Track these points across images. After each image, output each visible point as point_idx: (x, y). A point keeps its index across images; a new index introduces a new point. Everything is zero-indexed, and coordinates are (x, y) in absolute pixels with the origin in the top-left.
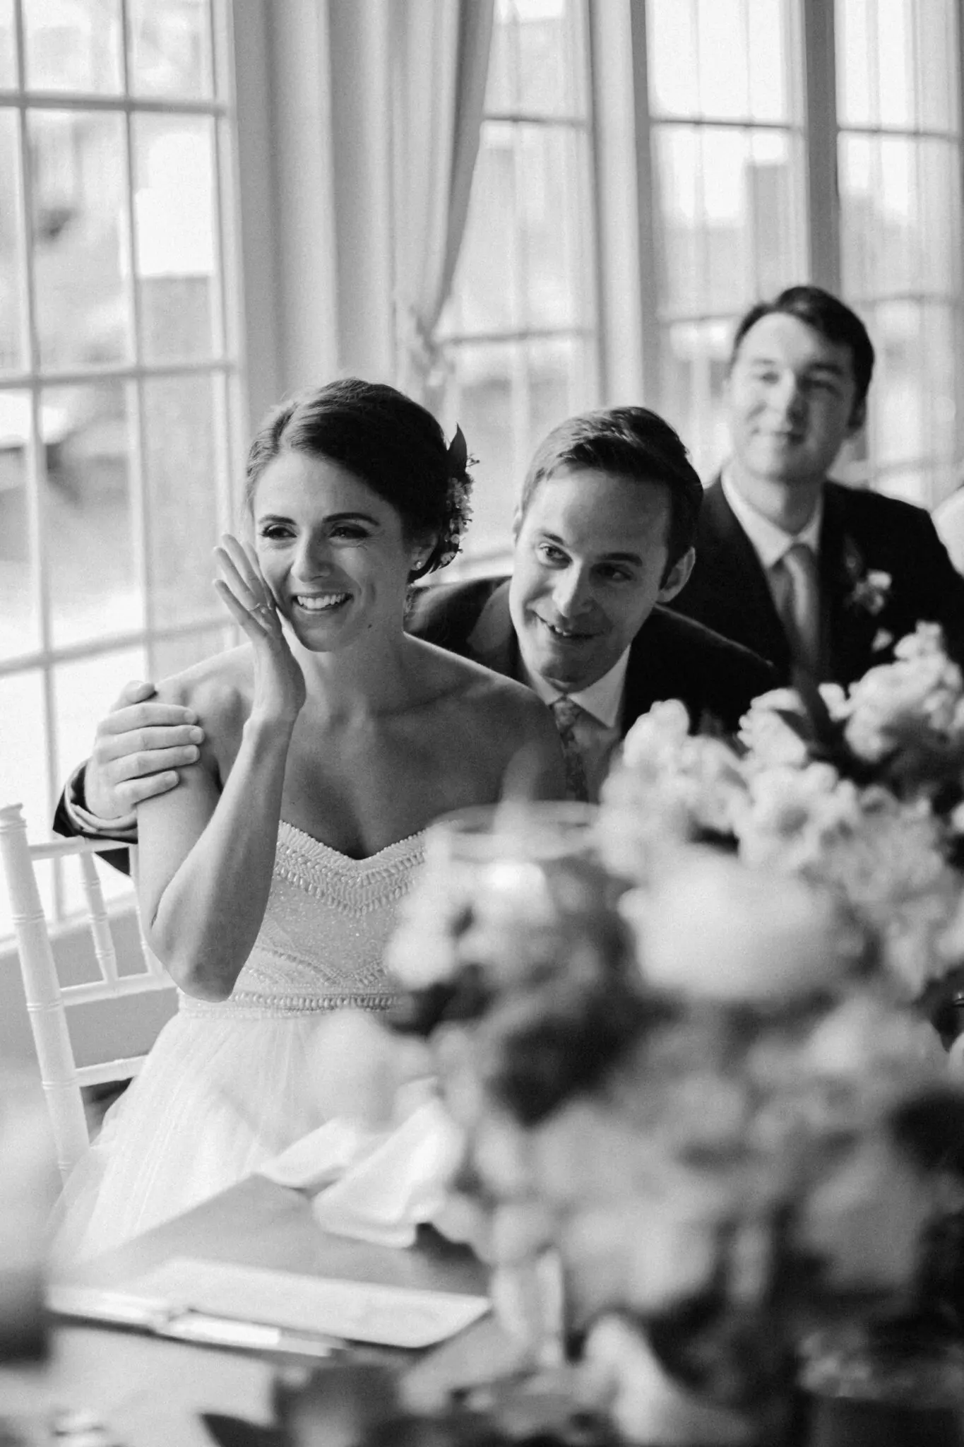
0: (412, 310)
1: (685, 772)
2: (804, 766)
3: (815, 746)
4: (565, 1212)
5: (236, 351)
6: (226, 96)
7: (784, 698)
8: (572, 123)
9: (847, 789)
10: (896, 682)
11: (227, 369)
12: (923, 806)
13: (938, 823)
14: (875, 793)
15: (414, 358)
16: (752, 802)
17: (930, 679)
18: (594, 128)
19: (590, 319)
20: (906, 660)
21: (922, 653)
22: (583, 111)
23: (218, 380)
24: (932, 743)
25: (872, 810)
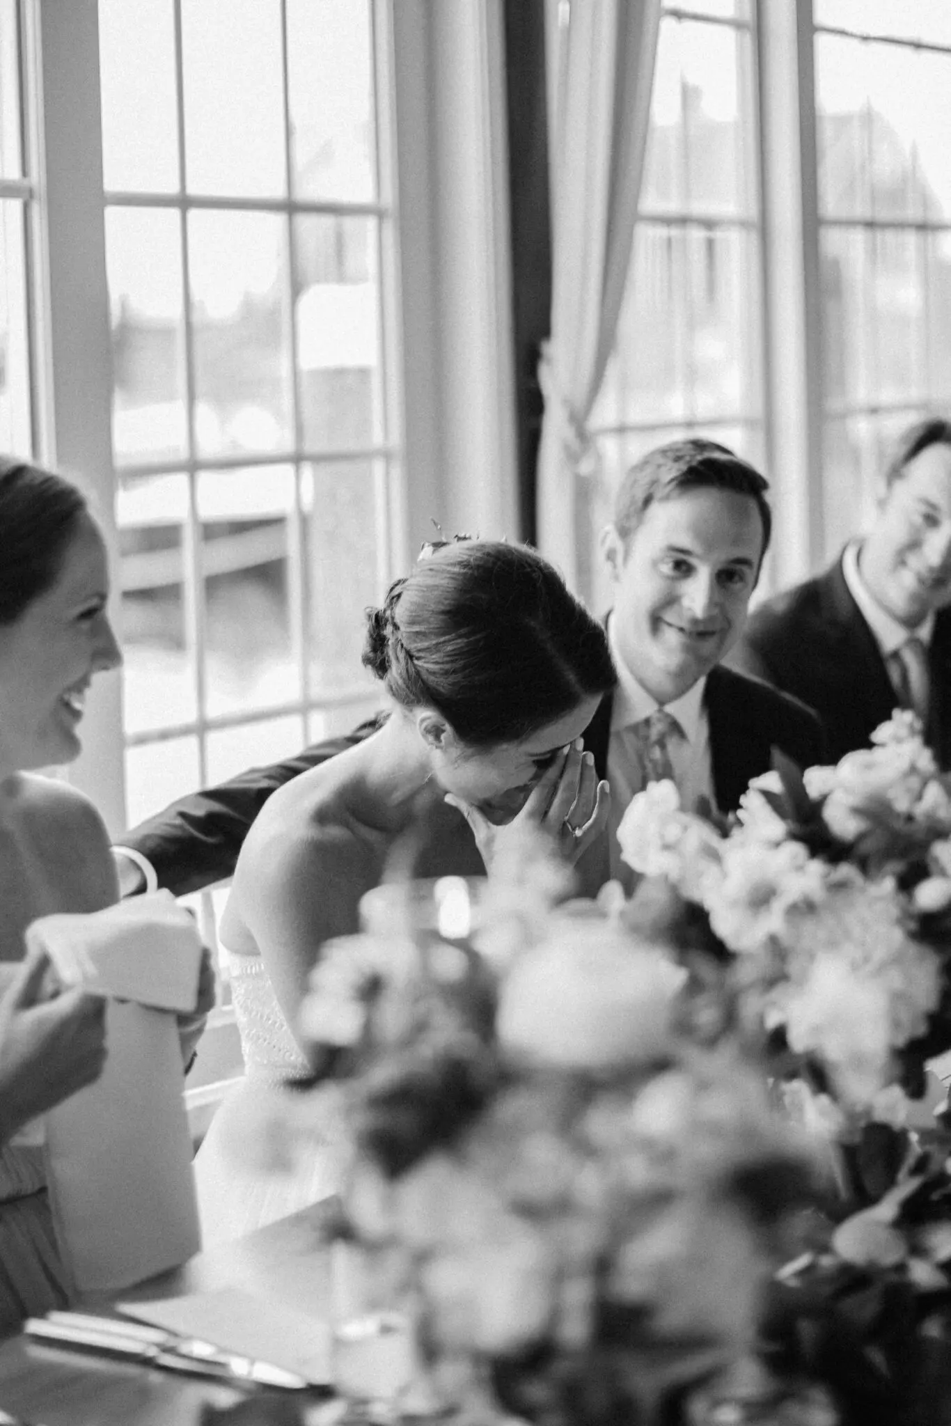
0: (566, 402)
1: (667, 847)
2: (777, 845)
3: (794, 826)
4: (422, 1257)
5: (396, 439)
6: (389, 198)
7: (771, 781)
8: (743, 224)
9: (816, 867)
10: (869, 766)
11: (387, 456)
12: (888, 884)
13: (902, 898)
14: (846, 870)
15: (566, 448)
16: (725, 875)
17: (904, 764)
18: (763, 228)
19: (758, 410)
20: (883, 745)
21: (899, 740)
22: (753, 212)
23: (378, 467)
24: (899, 825)
25: (839, 887)
